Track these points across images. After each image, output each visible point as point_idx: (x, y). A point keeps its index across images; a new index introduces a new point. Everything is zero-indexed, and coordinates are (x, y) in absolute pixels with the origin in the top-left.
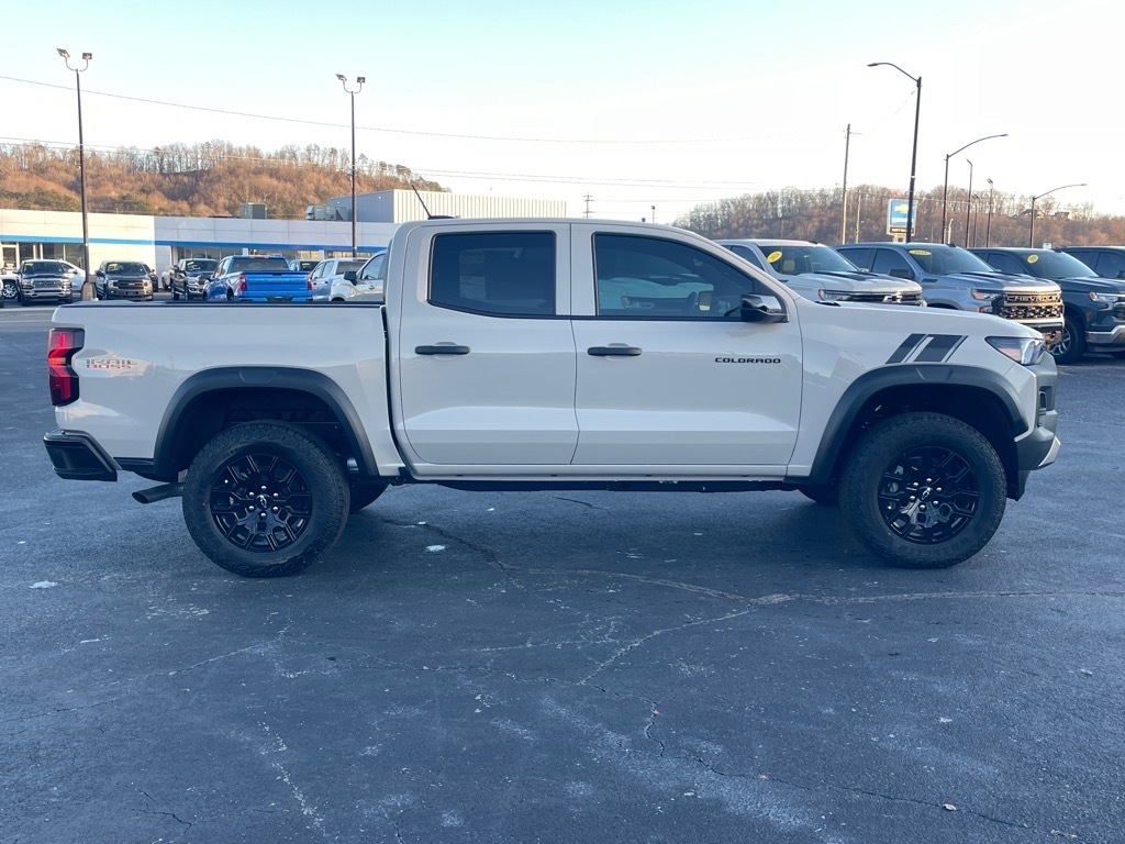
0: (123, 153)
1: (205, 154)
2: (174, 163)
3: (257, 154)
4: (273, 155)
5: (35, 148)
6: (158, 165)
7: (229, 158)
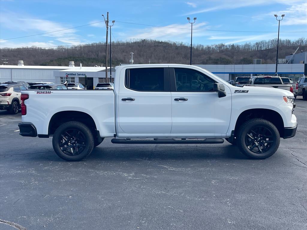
0: (246, 45)
1: (272, 43)
2: (262, 47)
3: (289, 41)
4: (295, 42)
5: (221, 45)
6: (257, 48)
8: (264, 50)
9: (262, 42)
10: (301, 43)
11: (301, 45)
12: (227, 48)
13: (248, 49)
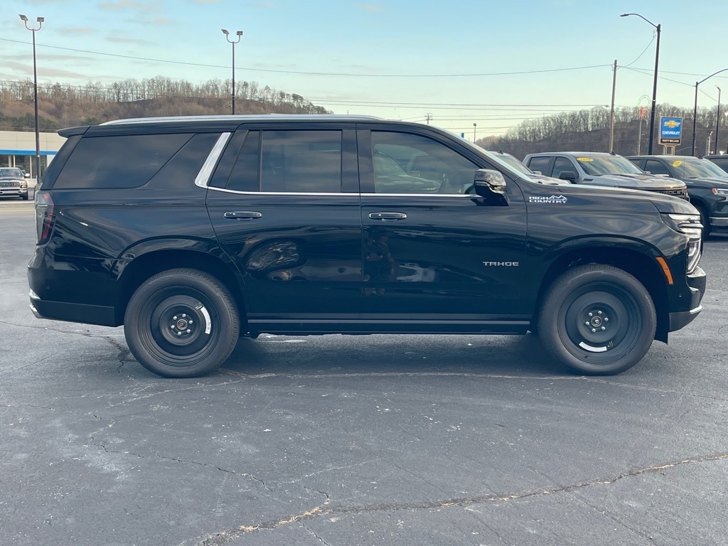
1: (151, 88)
2: (127, 93)
4: (200, 88)
5: (27, 84)
6: (116, 96)
7: (168, 90)
8: (133, 102)
9: (128, 84)
10: (213, 91)
11: (214, 94)
12: (43, 93)
13: (96, 98)
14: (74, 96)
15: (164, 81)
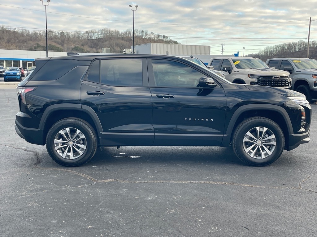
0: (76, 33)
1: (102, 33)
2: (92, 36)
3: (118, 32)
4: (123, 33)
5: (50, 32)
6: (87, 37)
7: (109, 34)
8: (94, 39)
9: (92, 32)
10: (128, 35)
12: (56, 36)
13: (79, 37)
14: (69, 37)
15: (107, 30)
